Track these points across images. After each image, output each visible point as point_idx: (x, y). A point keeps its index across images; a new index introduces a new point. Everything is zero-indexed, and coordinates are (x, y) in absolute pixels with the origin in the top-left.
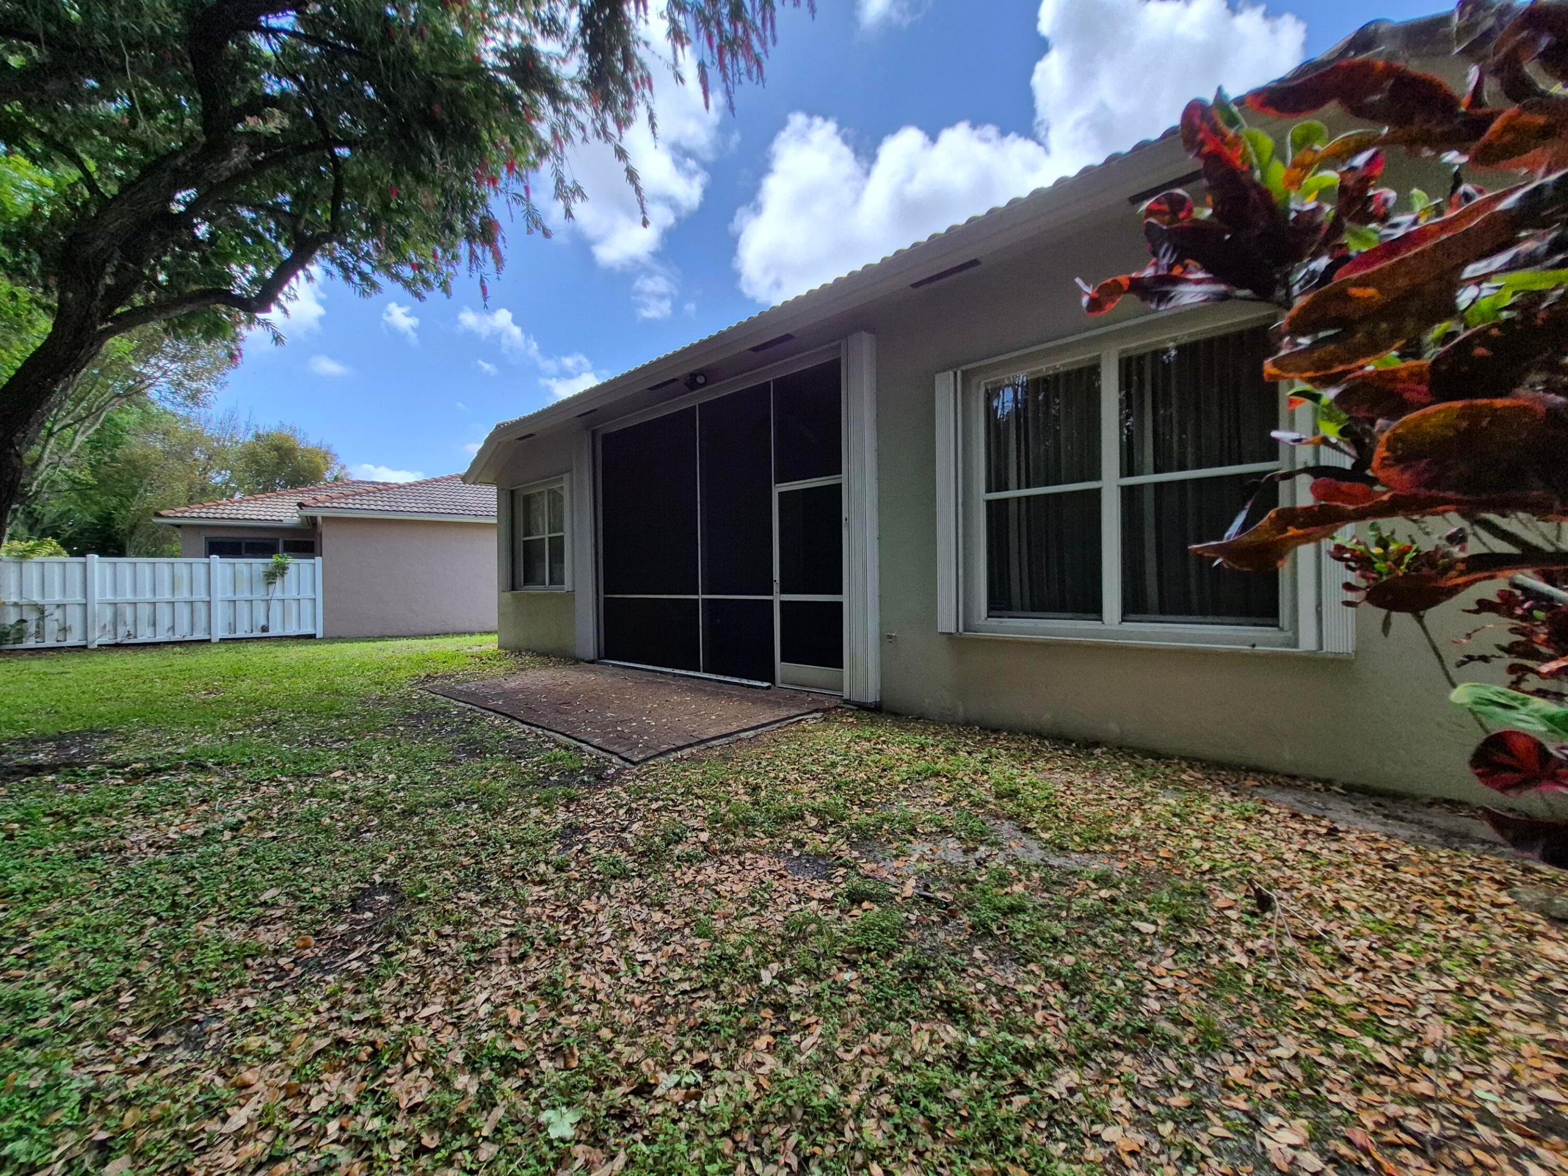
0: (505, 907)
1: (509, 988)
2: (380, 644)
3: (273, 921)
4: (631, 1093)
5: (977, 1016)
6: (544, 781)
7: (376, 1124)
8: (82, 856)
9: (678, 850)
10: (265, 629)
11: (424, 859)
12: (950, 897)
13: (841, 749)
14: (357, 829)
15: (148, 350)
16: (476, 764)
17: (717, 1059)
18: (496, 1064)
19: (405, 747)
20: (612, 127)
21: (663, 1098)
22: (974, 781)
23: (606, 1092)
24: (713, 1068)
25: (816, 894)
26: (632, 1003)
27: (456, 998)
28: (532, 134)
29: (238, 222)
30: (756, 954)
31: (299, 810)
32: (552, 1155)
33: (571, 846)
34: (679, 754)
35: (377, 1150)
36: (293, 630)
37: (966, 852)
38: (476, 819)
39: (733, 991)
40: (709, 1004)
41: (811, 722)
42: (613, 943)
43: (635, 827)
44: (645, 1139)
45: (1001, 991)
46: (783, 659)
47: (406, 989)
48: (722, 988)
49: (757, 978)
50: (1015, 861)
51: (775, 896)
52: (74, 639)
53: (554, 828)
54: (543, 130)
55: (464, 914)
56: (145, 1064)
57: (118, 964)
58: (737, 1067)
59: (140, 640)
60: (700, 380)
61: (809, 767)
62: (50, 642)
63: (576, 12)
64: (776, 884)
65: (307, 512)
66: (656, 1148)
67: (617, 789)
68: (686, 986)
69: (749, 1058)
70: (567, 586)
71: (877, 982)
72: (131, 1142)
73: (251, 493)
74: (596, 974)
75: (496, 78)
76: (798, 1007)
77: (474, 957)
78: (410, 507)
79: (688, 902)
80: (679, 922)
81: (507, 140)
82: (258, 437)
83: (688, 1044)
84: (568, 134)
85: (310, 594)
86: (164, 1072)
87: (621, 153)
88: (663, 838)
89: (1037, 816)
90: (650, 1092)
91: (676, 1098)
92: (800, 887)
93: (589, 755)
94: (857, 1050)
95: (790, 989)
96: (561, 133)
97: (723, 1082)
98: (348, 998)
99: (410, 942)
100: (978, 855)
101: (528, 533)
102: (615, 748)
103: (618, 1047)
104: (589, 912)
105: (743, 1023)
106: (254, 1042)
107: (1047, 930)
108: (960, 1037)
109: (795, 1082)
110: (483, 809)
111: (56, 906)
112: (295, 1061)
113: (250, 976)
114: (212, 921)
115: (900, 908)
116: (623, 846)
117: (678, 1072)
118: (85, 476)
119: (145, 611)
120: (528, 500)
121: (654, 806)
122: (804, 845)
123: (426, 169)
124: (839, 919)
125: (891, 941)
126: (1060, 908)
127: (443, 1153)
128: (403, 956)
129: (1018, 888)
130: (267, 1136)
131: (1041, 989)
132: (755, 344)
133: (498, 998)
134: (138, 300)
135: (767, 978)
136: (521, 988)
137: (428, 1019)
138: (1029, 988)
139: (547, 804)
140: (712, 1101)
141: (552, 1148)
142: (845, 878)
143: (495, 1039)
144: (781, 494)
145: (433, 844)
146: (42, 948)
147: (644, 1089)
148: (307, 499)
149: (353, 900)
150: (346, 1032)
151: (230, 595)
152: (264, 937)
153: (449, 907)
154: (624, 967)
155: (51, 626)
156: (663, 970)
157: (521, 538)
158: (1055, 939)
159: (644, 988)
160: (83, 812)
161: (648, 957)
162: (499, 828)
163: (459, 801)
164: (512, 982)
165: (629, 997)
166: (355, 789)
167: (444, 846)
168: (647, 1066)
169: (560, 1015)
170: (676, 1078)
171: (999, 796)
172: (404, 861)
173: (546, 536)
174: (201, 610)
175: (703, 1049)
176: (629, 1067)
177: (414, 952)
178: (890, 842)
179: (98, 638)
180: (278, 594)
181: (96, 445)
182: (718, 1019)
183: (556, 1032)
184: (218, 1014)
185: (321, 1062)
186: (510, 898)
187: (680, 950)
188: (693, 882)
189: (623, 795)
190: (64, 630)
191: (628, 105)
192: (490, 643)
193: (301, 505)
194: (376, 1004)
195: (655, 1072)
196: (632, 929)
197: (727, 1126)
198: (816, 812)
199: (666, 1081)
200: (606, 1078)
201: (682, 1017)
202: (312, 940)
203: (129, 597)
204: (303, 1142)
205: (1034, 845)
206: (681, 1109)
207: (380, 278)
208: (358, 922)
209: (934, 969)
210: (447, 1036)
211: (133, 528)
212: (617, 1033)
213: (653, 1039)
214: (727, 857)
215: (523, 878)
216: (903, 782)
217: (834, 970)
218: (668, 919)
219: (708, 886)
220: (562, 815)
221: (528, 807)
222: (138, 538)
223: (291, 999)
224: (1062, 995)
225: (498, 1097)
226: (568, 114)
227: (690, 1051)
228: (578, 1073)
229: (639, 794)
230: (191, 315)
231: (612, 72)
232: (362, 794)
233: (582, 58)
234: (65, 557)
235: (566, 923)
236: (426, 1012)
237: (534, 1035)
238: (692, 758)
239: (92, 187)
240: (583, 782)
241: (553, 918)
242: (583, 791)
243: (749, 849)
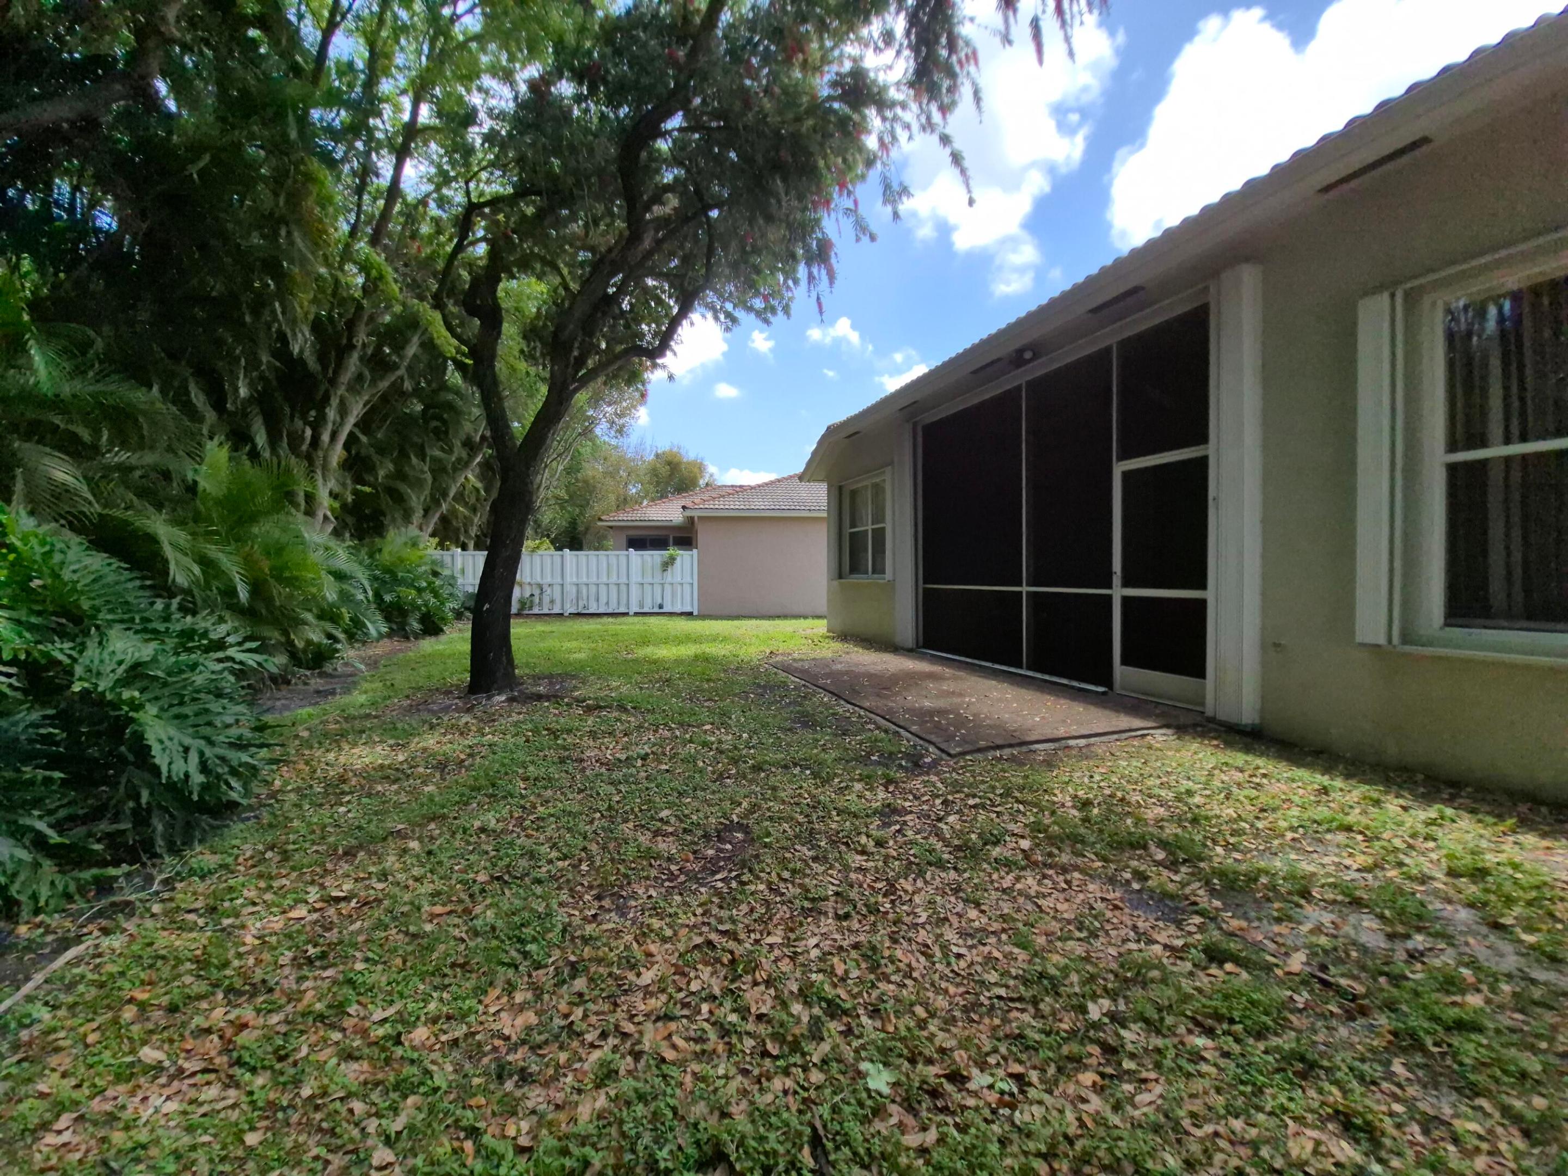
0: (831, 867)
1: (835, 940)
2: (736, 623)
3: (666, 835)
4: (945, 1076)
5: (1387, 1142)
6: (864, 760)
7: (733, 1018)
8: (562, 761)
9: (996, 852)
10: (661, 607)
11: (769, 809)
12: (1360, 989)
13: (1201, 776)
14: (721, 774)
15: (596, 401)
16: (809, 736)
17: (1034, 1076)
18: (824, 1004)
19: (755, 712)
20: (936, 117)
21: (975, 1094)
22: (1410, 847)
23: (920, 1066)
24: (1030, 1084)
25: (1162, 937)
26: (946, 991)
27: (792, 936)
28: (861, 149)
29: (646, 290)
30: (1083, 983)
31: (683, 752)
32: (869, 1103)
33: (889, 825)
34: (998, 753)
35: (734, 1040)
36: (678, 609)
37: (1391, 937)
38: (808, 784)
39: (1054, 1014)
40: (1026, 1017)
41: (1161, 737)
42: (928, 927)
43: (951, 819)
44: (956, 1125)
45: (1429, 1123)
46: (1125, 662)
47: (755, 916)
48: (1042, 1006)
49: (1083, 1010)
50: (1473, 964)
51: (1108, 927)
52: (557, 610)
53: (874, 805)
54: (871, 142)
55: (799, 865)
56: (595, 916)
57: (580, 842)
58: (1056, 1093)
59: (591, 611)
60: (1028, 355)
61: (1156, 791)
62: (546, 611)
63: (902, 15)
64: (1109, 914)
65: (688, 513)
66: (967, 1139)
67: (934, 778)
68: (1002, 992)
69: (1071, 1089)
70: (888, 575)
71: (1242, 1061)
72: (586, 969)
73: (653, 500)
74: (912, 952)
75: (831, 108)
76: (1132, 1056)
77: (807, 904)
78: (759, 504)
79: (1006, 908)
80: (996, 926)
81: (840, 160)
82: (657, 456)
83: (1003, 1050)
84: (894, 138)
85: (689, 580)
86: (605, 927)
87: (945, 140)
88: (980, 836)
89: (1517, 910)
90: (963, 1083)
91: (990, 1099)
92: (1140, 924)
93: (907, 742)
94: (1209, 1129)
95: (1123, 1032)
96: (887, 139)
97: (1040, 1103)
98: (715, 910)
99: (758, 878)
100: (1410, 945)
101: (853, 525)
102: (933, 738)
103: (932, 1028)
104: (906, 891)
105: (1065, 1050)
106: (656, 923)
107: (1514, 1061)
108: (1359, 1158)
109: (1125, 1134)
110: (815, 775)
111: (549, 793)
112: (682, 947)
113: (653, 873)
114: (631, 825)
115: (1281, 983)
116: (939, 835)
117: (992, 1075)
118: (563, 494)
119: (593, 589)
120: (854, 494)
121: (971, 802)
122: (1146, 878)
123: (774, 209)
124: (1191, 974)
125: (1264, 1018)
126: (1539, 1036)
127: (781, 1063)
128: (753, 888)
129: (1474, 1000)
130: (664, 998)
131: (1491, 1131)
132: (1094, 305)
133: (826, 945)
134: (590, 363)
135: (1095, 1012)
136: (845, 944)
137: (771, 946)
138: (1473, 1126)
139: (867, 779)
140: (1027, 1118)
141: (870, 1097)
142: (1201, 928)
143: (822, 983)
144: (1126, 475)
145: (775, 798)
146: (543, 819)
147: (958, 1078)
148: (689, 504)
149: (718, 832)
150: (714, 937)
151: (640, 580)
152: (662, 846)
153: (788, 855)
154: (938, 954)
155: (546, 599)
156: (979, 968)
157: (848, 530)
158: (1524, 1075)
159: (958, 980)
160: (562, 732)
161: (963, 951)
162: (826, 795)
163: (795, 765)
164: (838, 937)
165: (944, 985)
166: (720, 742)
167: (784, 802)
168: (960, 1056)
169: (879, 980)
170: (990, 1080)
171: (1452, 873)
172: (754, 808)
173: (870, 528)
174: (623, 588)
175: (1020, 1062)
176: (942, 1051)
177: (762, 887)
178: (1269, 900)
179: (570, 609)
180: (669, 579)
181: (569, 471)
182: (1037, 1037)
183: (875, 994)
184: (634, 896)
185: (697, 955)
186: (836, 860)
187: (996, 954)
188: (1011, 889)
189: (939, 785)
190: (552, 602)
191: (952, 90)
192: (821, 626)
193: (684, 508)
194: (733, 921)
195: (968, 1066)
196: (946, 919)
197: (1043, 1148)
198: (1163, 844)
199: (979, 1080)
200: (920, 1053)
201: (997, 1021)
202: (691, 857)
203: (585, 580)
204: (686, 1012)
205: (1507, 947)
206: (994, 1112)
207: (740, 314)
208: (721, 850)
209: (1327, 1070)
210: (785, 966)
211: (587, 529)
212: (932, 1015)
213: (967, 1033)
214: (1051, 872)
215: (847, 844)
216: (1293, 829)
217: (1182, 1030)
218: (984, 920)
219: (1028, 897)
220: (881, 795)
221: (852, 780)
222: (589, 537)
223: (678, 898)
224: (1520, 1143)
225: (826, 1034)
226: (895, 119)
227: (1005, 1059)
228: (893, 1039)
229: (956, 787)
230: (620, 369)
231: (936, 62)
232: (724, 746)
233: (907, 59)
234: (552, 551)
235: (885, 895)
236: (770, 940)
237: (856, 990)
238: (1013, 759)
239: (566, 288)
240: (900, 766)
241: (873, 888)
242: (900, 775)
243: (1076, 868)
